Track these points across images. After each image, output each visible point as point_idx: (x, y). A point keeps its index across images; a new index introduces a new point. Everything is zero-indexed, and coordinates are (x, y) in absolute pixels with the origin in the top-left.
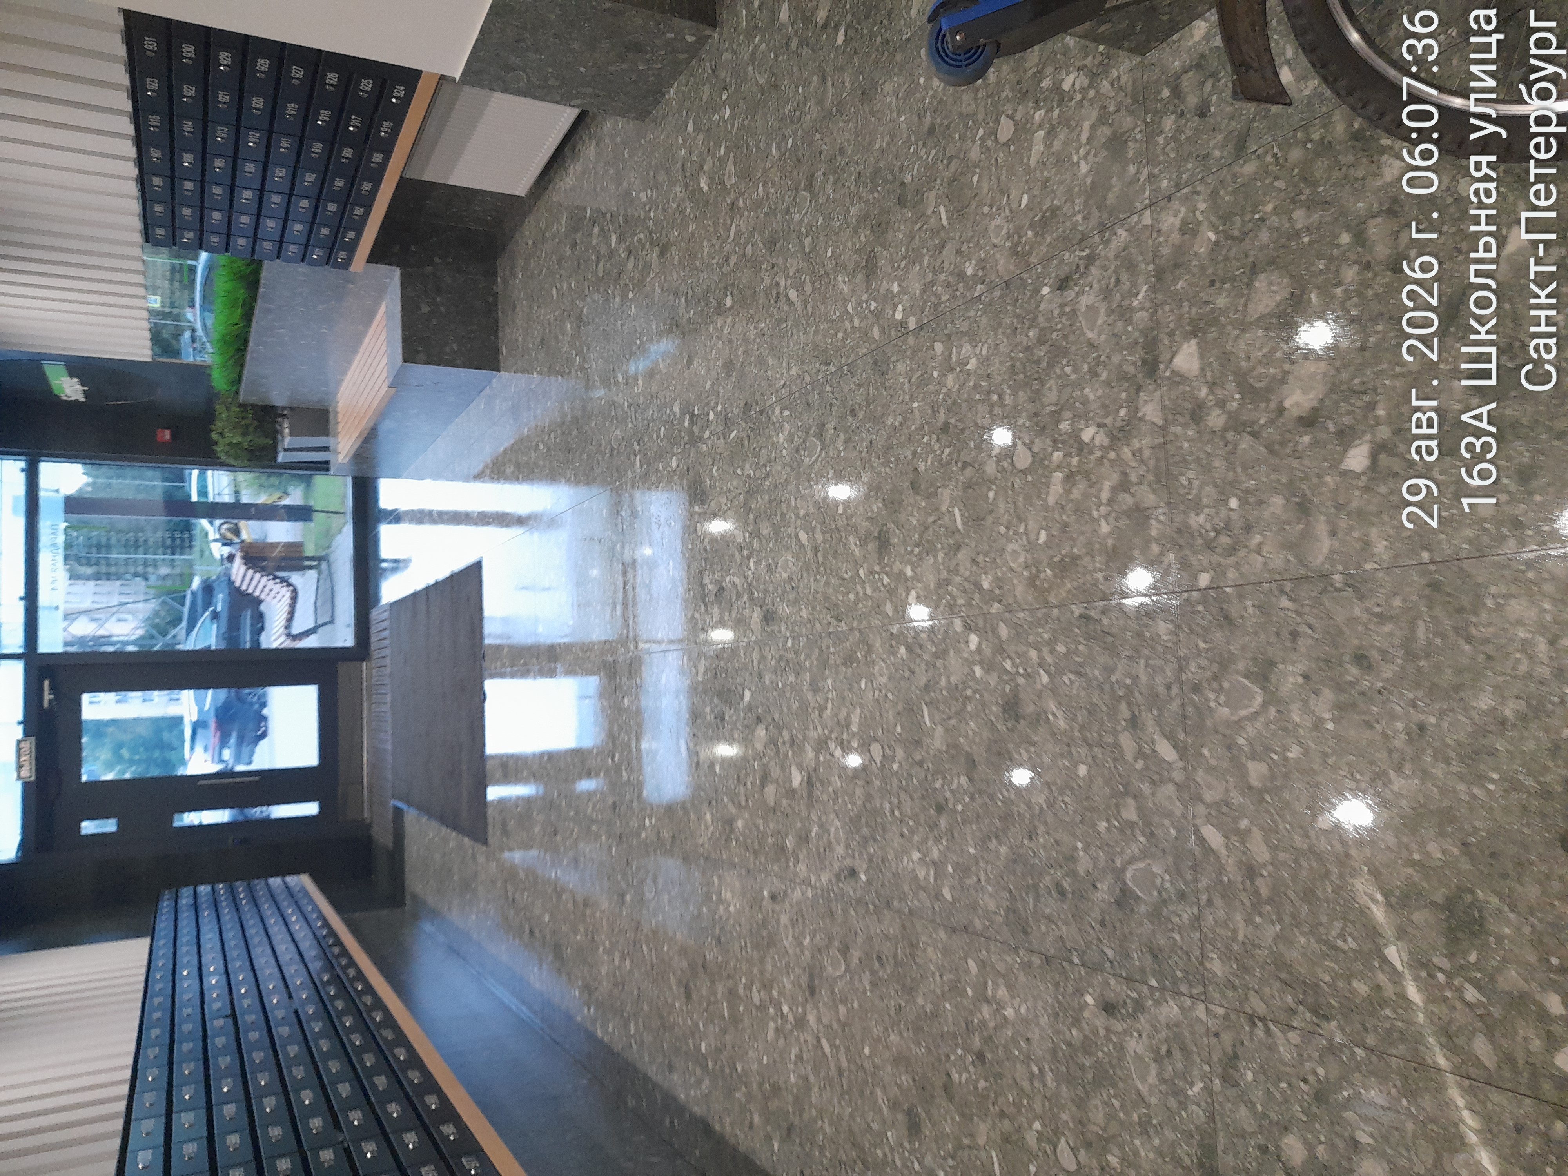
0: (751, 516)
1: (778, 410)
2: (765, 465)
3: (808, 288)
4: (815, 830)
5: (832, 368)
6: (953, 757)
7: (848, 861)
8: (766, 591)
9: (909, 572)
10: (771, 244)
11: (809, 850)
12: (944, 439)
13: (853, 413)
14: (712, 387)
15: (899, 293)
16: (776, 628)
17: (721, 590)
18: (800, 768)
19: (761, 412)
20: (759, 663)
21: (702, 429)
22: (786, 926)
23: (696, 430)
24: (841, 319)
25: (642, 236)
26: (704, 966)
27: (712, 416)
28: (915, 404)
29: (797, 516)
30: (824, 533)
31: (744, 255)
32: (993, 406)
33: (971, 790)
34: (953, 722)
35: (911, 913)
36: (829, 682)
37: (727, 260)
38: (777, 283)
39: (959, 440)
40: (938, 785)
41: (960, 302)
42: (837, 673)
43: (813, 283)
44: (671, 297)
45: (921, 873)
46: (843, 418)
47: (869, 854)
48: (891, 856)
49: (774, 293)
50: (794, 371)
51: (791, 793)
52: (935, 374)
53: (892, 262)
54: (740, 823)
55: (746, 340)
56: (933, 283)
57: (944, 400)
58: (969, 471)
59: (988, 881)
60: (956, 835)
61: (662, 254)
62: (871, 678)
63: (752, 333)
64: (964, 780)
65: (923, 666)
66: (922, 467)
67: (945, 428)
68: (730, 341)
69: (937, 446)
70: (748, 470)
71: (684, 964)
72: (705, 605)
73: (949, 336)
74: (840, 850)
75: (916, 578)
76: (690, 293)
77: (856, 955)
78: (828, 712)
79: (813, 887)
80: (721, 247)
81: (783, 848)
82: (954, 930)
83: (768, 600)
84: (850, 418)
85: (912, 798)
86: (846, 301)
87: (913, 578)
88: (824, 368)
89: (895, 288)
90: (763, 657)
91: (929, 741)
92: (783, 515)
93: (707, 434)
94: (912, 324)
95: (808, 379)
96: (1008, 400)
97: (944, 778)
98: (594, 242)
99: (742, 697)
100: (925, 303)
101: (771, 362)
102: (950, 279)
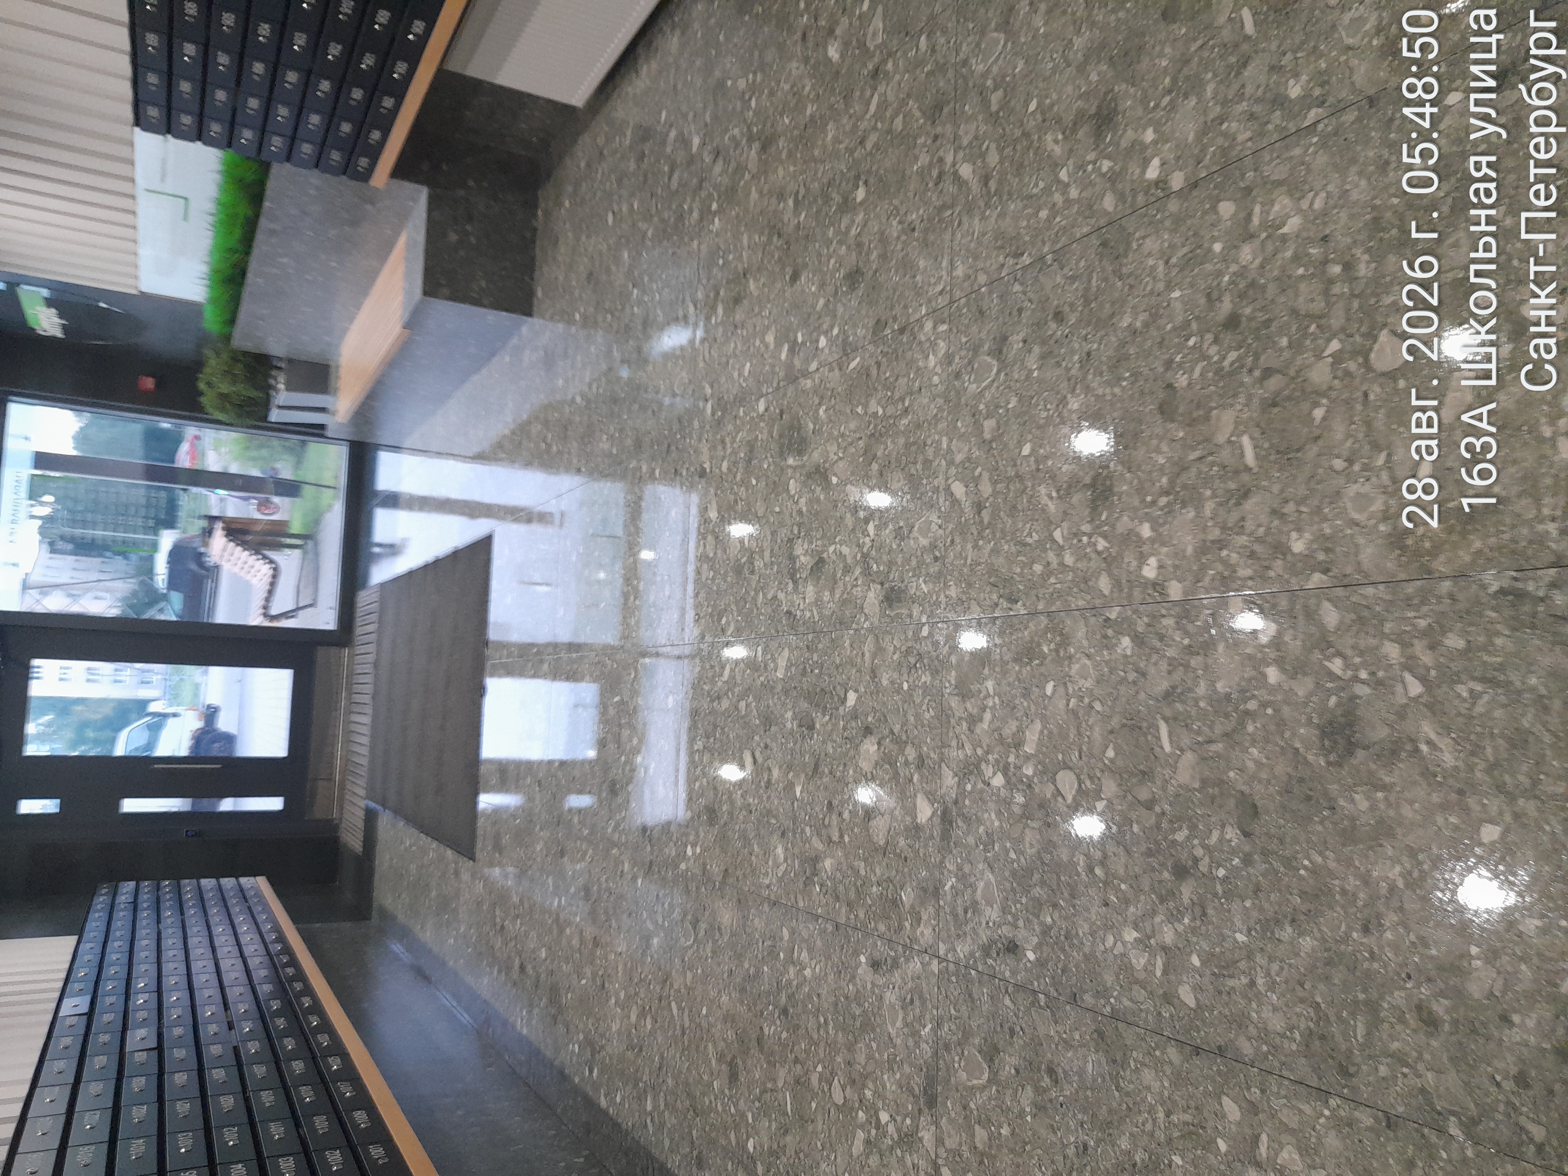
0: (875, 467)
1: (929, 325)
2: (902, 399)
3: (993, 158)
4: (951, 882)
5: (1026, 259)
6: (1213, 798)
7: (1005, 930)
8: (891, 563)
9: (1146, 531)
10: (934, 112)
11: (938, 910)
12: (1228, 338)
13: (1059, 316)
14: (826, 305)
15: (1155, 142)
16: (905, 611)
17: (820, 563)
18: (931, 797)
19: (902, 331)
20: (874, 656)
21: (807, 361)
22: (892, 1006)
23: (797, 363)
24: (1047, 190)
25: (736, 131)
26: (759, 1041)
27: (823, 342)
28: (1176, 294)
29: (951, 463)
30: (994, 483)
31: (889, 131)
32: (1331, 282)
33: (1247, 848)
34: (1218, 747)
35: (1115, 1016)
36: (990, 685)
37: (862, 142)
38: (941, 160)
39: (1257, 338)
40: (1180, 836)
41: (1276, 137)
42: (1004, 673)
43: (1000, 150)
44: (774, 201)
45: (1139, 961)
46: (1039, 325)
47: (1042, 924)
48: (1083, 929)
49: (935, 173)
50: (959, 272)
51: (915, 830)
52: (1217, 247)
53: (1144, 101)
54: (828, 863)
55: (883, 240)
56: (1221, 119)
57: (1232, 282)
58: (1274, 383)
59: (1272, 986)
60: (1210, 912)
61: (764, 148)
62: (1064, 681)
63: (895, 228)
64: (1232, 833)
65: (1164, 666)
66: (1182, 380)
67: (1233, 322)
68: (859, 245)
69: (1213, 350)
70: (875, 407)
71: (730, 1035)
72: (795, 582)
73: (1248, 190)
74: (993, 914)
75: (1159, 539)
76: (802, 191)
77: (1009, 1063)
78: (985, 726)
79: (941, 960)
80: (855, 127)
81: (895, 903)
82: (1197, 1050)
83: (894, 575)
84: (1053, 325)
85: (1128, 852)
86: (1056, 166)
87: (1152, 540)
88: (1011, 261)
89: (1149, 135)
90: (879, 650)
91: (1167, 772)
92: (927, 463)
93: (813, 366)
94: (1177, 181)
95: (982, 278)
96: (1363, 270)
97: (1193, 827)
98: (669, 150)
99: (844, 701)
100: (1204, 150)
101: (922, 264)
102: (1257, 109)
